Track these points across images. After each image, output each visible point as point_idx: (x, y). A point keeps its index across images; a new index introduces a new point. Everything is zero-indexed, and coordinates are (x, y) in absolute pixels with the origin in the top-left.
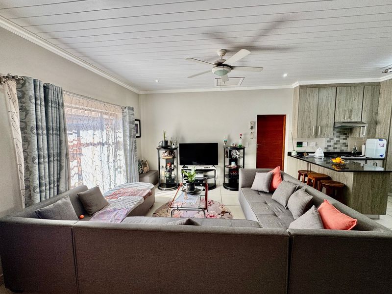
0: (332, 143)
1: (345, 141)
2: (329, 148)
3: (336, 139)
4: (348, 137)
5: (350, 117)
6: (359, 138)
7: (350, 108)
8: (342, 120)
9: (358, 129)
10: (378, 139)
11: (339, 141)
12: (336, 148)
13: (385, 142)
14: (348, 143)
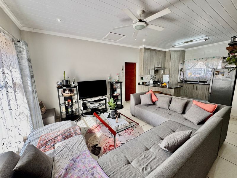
4: (156, 74)
5: (159, 65)
7: (159, 61)
8: (157, 67)
9: (160, 71)
10: (167, 75)
14: (156, 77)
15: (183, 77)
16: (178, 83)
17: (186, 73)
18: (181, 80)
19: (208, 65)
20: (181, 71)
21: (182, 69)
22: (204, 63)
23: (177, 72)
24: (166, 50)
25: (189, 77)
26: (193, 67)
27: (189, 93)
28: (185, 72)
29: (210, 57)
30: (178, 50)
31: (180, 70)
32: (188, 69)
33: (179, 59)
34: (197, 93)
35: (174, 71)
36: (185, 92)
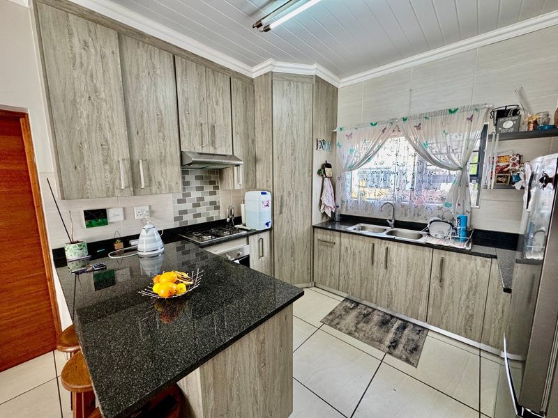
0: (188, 206)
1: (212, 198)
2: (185, 217)
3: (195, 194)
4: (217, 188)
5: (213, 143)
6: (234, 191)
7: (210, 121)
8: (199, 149)
9: (231, 171)
10: (260, 192)
11: (202, 199)
12: (198, 215)
13: (269, 196)
14: (219, 202)
15: (331, 199)
16: (314, 227)
17: (343, 185)
18: (324, 214)
19: (428, 150)
20: (321, 172)
21: (329, 166)
22: (413, 139)
23: (308, 179)
24: (255, 72)
25: (357, 202)
26: (367, 158)
27: (358, 278)
28: (339, 178)
29: (436, 114)
30: (305, 77)
31: (319, 172)
32: (351, 168)
33: (309, 116)
34: (389, 284)
35: (293, 174)
36: (342, 272)
